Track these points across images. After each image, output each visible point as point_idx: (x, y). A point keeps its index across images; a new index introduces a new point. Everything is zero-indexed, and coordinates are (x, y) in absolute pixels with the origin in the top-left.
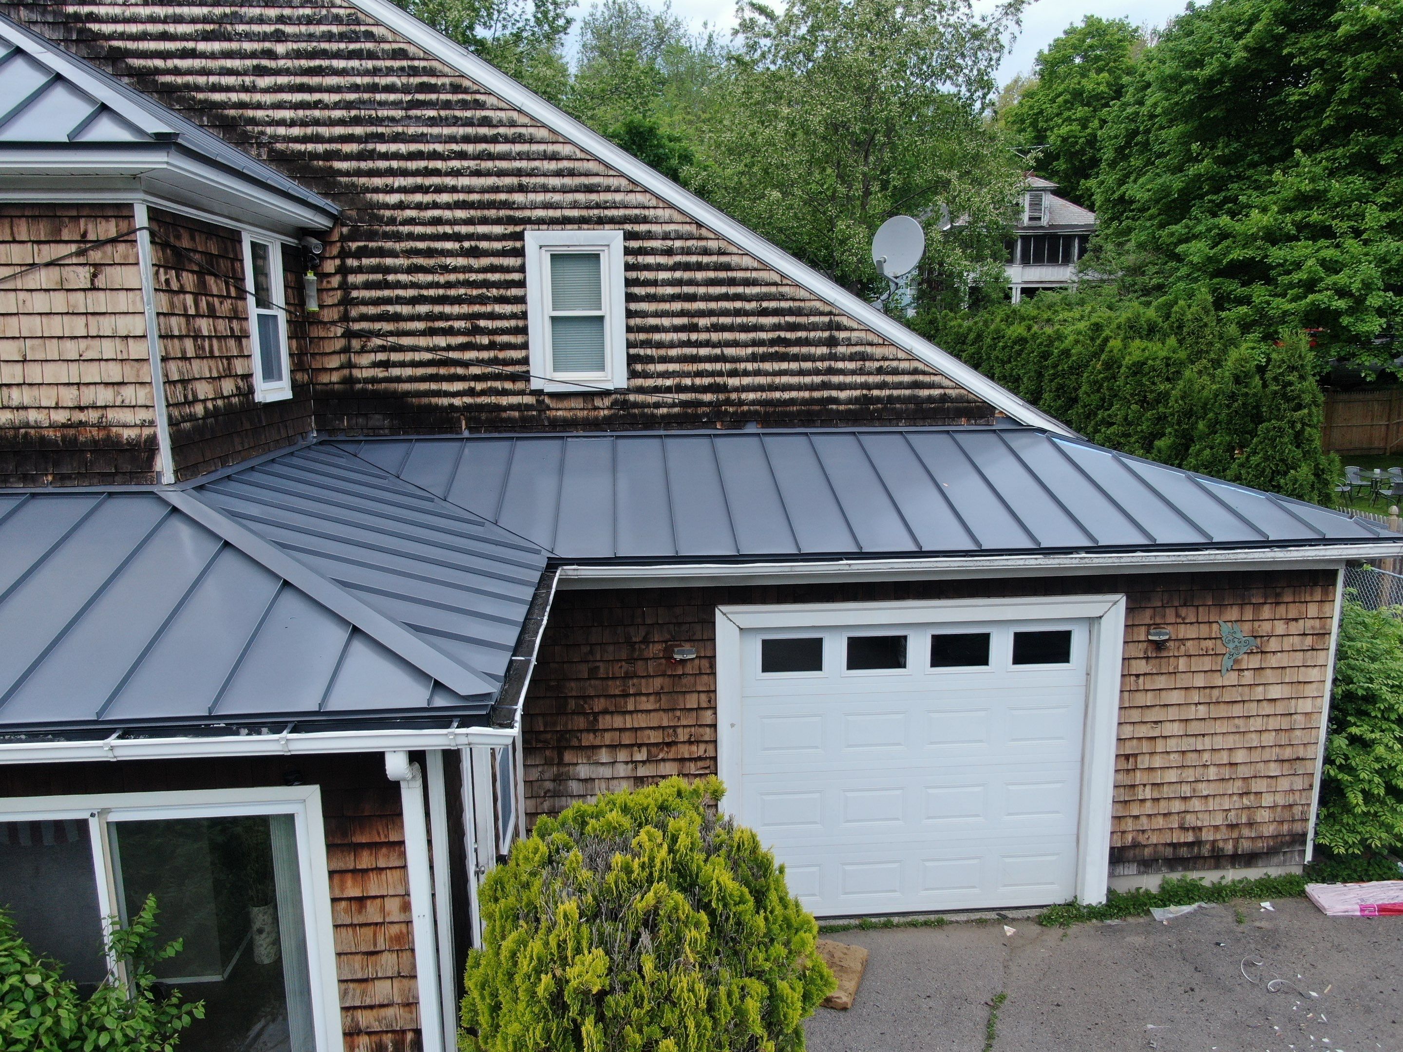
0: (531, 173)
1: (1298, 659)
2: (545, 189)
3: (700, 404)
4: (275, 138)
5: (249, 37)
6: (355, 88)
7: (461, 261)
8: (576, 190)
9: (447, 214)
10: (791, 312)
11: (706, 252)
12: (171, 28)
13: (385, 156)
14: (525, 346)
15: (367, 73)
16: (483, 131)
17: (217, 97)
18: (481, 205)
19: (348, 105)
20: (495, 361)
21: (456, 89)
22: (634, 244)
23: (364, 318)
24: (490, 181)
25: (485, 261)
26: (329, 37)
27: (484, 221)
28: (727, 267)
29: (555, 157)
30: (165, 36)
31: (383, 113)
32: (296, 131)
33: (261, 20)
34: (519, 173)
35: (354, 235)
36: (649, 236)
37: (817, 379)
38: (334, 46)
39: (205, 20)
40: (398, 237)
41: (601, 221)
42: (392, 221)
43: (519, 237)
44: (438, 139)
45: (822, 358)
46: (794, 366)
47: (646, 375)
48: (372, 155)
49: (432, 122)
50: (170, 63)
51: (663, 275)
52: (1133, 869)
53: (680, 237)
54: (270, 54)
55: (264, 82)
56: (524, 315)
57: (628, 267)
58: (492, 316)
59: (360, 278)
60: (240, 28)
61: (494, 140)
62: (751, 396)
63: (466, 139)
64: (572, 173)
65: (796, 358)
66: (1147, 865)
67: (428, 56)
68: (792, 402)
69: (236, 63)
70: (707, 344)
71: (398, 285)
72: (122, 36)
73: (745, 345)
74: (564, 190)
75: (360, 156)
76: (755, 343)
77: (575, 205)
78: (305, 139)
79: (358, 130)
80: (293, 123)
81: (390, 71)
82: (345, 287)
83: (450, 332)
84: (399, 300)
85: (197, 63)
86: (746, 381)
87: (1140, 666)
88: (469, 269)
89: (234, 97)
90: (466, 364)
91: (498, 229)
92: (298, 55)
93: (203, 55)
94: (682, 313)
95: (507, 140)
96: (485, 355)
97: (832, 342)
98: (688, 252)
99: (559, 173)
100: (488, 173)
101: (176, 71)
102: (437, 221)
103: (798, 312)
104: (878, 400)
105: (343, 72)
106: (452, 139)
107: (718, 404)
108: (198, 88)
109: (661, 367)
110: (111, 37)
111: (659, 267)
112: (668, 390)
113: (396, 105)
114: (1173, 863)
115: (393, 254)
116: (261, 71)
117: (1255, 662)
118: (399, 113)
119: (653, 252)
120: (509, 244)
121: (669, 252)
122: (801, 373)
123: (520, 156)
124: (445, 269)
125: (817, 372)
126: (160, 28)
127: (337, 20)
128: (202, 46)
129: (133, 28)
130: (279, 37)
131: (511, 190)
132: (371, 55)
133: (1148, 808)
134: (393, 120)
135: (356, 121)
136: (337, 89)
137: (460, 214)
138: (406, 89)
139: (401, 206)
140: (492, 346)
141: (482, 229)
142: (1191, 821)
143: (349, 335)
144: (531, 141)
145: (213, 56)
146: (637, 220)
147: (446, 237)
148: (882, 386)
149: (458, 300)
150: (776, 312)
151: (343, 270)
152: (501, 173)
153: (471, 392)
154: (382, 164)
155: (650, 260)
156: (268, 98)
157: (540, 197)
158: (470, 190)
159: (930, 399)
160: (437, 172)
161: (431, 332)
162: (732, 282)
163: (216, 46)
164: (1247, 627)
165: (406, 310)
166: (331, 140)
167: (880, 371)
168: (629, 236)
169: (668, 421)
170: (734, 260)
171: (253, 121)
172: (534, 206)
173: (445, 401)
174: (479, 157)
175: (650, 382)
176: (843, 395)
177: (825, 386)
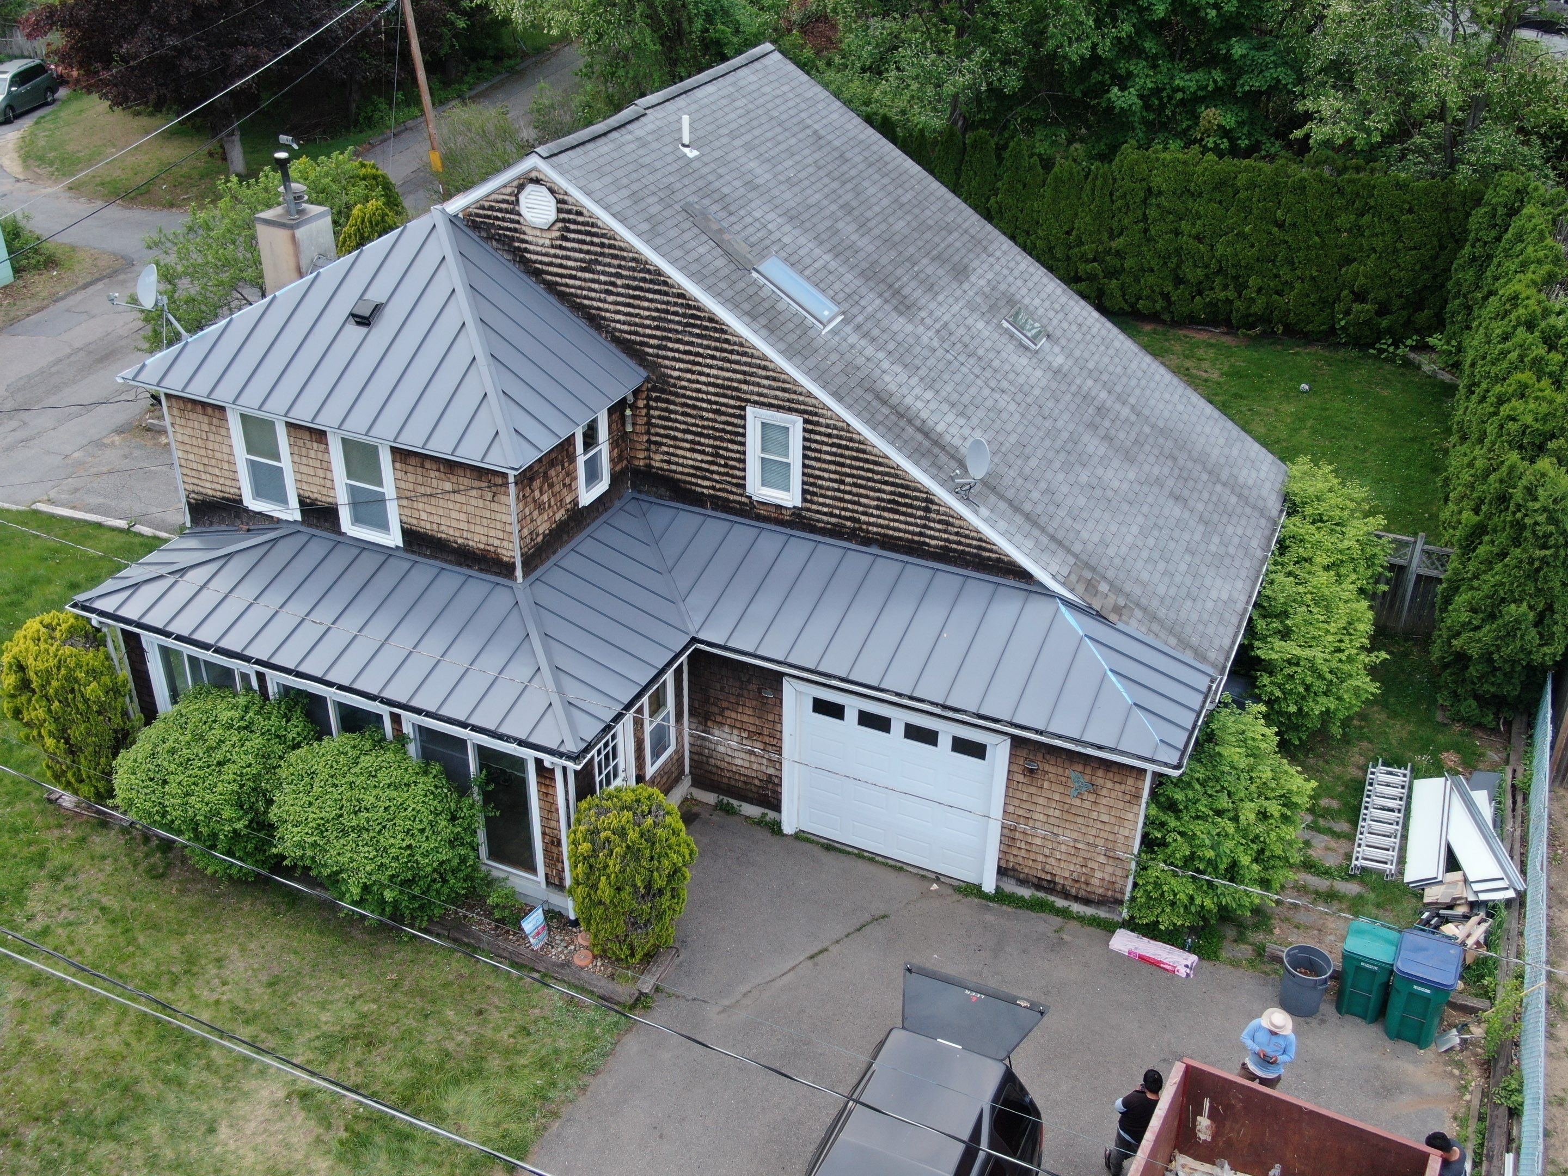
0: (752, 375)
1: (1121, 805)
2: (759, 385)
3: (844, 526)
4: (615, 329)
5: (604, 273)
6: (657, 310)
7: (711, 416)
8: (777, 389)
9: (704, 388)
10: (901, 486)
11: (851, 440)
12: (565, 262)
13: (672, 350)
14: (744, 470)
15: (663, 303)
16: (726, 346)
17: (586, 302)
18: (723, 387)
19: (654, 319)
20: (727, 474)
21: (711, 320)
22: (810, 427)
23: (657, 434)
24: (729, 375)
25: (724, 418)
26: (644, 280)
27: (725, 396)
28: (864, 452)
29: (765, 368)
30: (561, 266)
31: (672, 326)
32: (626, 328)
33: (609, 265)
34: (744, 373)
35: (654, 389)
36: (817, 424)
37: (917, 530)
38: (647, 286)
39: (582, 261)
40: (677, 395)
41: (790, 410)
42: (675, 386)
43: (743, 409)
44: (701, 346)
45: (921, 518)
46: (902, 518)
47: (812, 502)
48: (665, 348)
49: (698, 336)
50: (564, 281)
51: (825, 448)
52: (1013, 882)
53: (835, 428)
54: (614, 284)
55: (611, 298)
56: (744, 453)
57: (805, 439)
58: (726, 449)
59: (657, 413)
60: (600, 268)
61: (732, 352)
62: (875, 529)
63: (716, 349)
64: (774, 379)
65: (904, 514)
66: (1023, 882)
67: (696, 300)
68: (900, 539)
69: (596, 286)
70: (850, 493)
71: (676, 421)
72: (541, 263)
73: (873, 499)
74: (770, 388)
75: (659, 347)
76: (878, 499)
77: (776, 397)
78: (630, 333)
79: (658, 333)
80: (624, 323)
81: (676, 304)
82: (647, 415)
83: (703, 452)
84: (676, 429)
85: (578, 283)
86: (872, 520)
87: (1020, 778)
88: (715, 421)
89: (595, 304)
90: (712, 472)
91: (732, 402)
92: (628, 287)
93: (580, 279)
94: (835, 472)
95: (738, 353)
96: (722, 470)
97: (927, 510)
98: (841, 438)
99: (767, 378)
100: (727, 370)
101: (567, 285)
102: (699, 391)
103: (907, 487)
104: (955, 551)
105: (651, 301)
106: (708, 347)
107: (854, 529)
108: (577, 296)
109: (821, 500)
110: (535, 262)
111: (823, 443)
112: (825, 514)
113: (679, 323)
114: (1038, 887)
115: (674, 403)
116: (608, 292)
117: (1092, 798)
118: (680, 328)
119: (820, 433)
120: (738, 412)
121: (829, 436)
122: (907, 523)
123: (746, 364)
124: (702, 418)
125: (917, 525)
126: (559, 261)
127: (649, 272)
128: (579, 274)
129: (546, 259)
130: (618, 275)
131: (739, 382)
132: (666, 294)
133: (1023, 853)
134: (676, 331)
135: (657, 328)
136: (648, 309)
137: (711, 389)
138: (684, 315)
139: (679, 378)
140: (726, 466)
141: (723, 400)
142: (1048, 868)
143: (649, 441)
144: (752, 356)
145: (585, 280)
146: (810, 413)
147: (702, 400)
148: (959, 543)
149: (708, 436)
150: (893, 484)
151: (648, 407)
152: (734, 371)
153: (713, 488)
154: (670, 354)
155: (818, 437)
156: (611, 307)
157: (756, 389)
158: (717, 377)
159: (989, 558)
160: (699, 364)
161: (692, 450)
162: (867, 461)
163: (587, 275)
164: (1087, 778)
165: (680, 435)
166: (644, 335)
167: (957, 534)
168: (806, 421)
169: (823, 532)
170: (869, 448)
171: (604, 318)
172: (752, 393)
173: (699, 489)
174: (723, 360)
175: (814, 507)
176: (933, 542)
177: (920, 534)
